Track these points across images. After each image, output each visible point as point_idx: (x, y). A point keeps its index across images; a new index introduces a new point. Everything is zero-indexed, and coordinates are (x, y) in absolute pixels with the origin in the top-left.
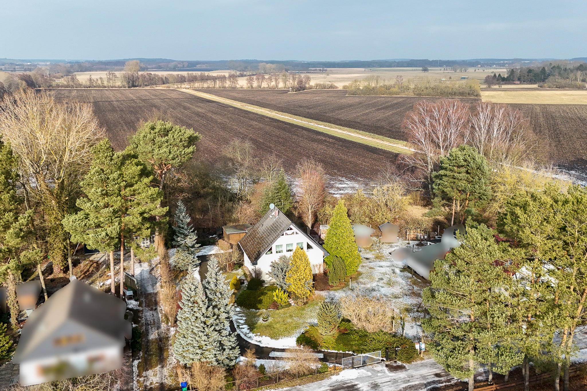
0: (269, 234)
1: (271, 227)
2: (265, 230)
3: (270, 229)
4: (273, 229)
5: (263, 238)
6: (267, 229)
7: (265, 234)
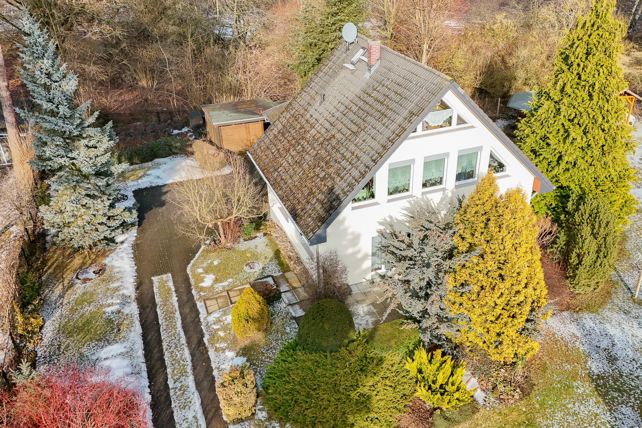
0: (355, 128)
1: (361, 104)
2: (338, 114)
3: (354, 108)
4: (367, 108)
5: (334, 142)
6: (342, 108)
7: (340, 126)
